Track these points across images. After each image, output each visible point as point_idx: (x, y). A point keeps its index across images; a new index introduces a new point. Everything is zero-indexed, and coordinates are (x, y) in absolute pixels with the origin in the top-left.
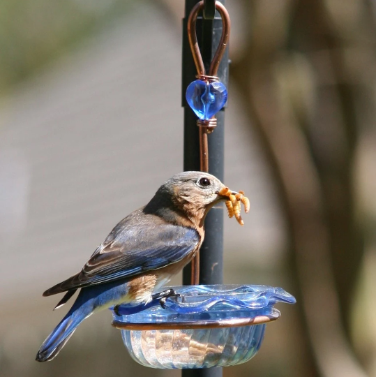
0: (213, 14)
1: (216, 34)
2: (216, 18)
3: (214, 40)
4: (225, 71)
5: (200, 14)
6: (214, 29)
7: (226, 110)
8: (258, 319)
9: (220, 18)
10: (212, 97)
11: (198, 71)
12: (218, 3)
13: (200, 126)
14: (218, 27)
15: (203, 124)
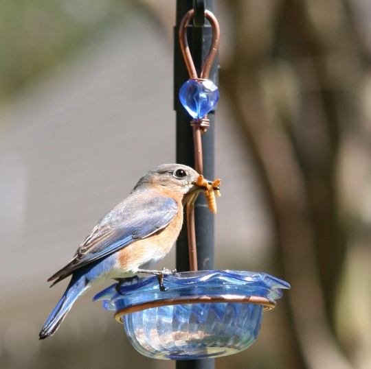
0: (203, 22)
1: (206, 41)
2: (206, 26)
3: (204, 47)
4: (215, 76)
5: (191, 22)
6: (204, 36)
7: (216, 113)
9: (210, 26)
11: (190, 75)
12: (207, 11)
13: (193, 125)
14: (208, 34)
15: (196, 123)
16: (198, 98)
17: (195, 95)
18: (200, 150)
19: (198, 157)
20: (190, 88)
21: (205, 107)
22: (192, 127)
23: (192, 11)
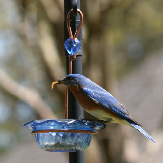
6: (76, 25)
10: (75, 45)
12: (78, 10)
16: (72, 46)
17: (71, 45)
18: (71, 68)
19: (70, 70)
20: (69, 42)
21: (75, 50)
22: (69, 58)
23: (72, 10)
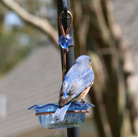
0: (67, 15)
3: (68, 25)
4: (72, 34)
5: (63, 16)
6: (67, 21)
8: (83, 111)
9: (69, 17)
10: (67, 41)
11: (62, 33)
12: (68, 12)
13: (63, 51)
15: (64, 50)
17: (64, 41)
18: (65, 59)
20: (62, 39)
21: (67, 45)
23: (63, 12)
